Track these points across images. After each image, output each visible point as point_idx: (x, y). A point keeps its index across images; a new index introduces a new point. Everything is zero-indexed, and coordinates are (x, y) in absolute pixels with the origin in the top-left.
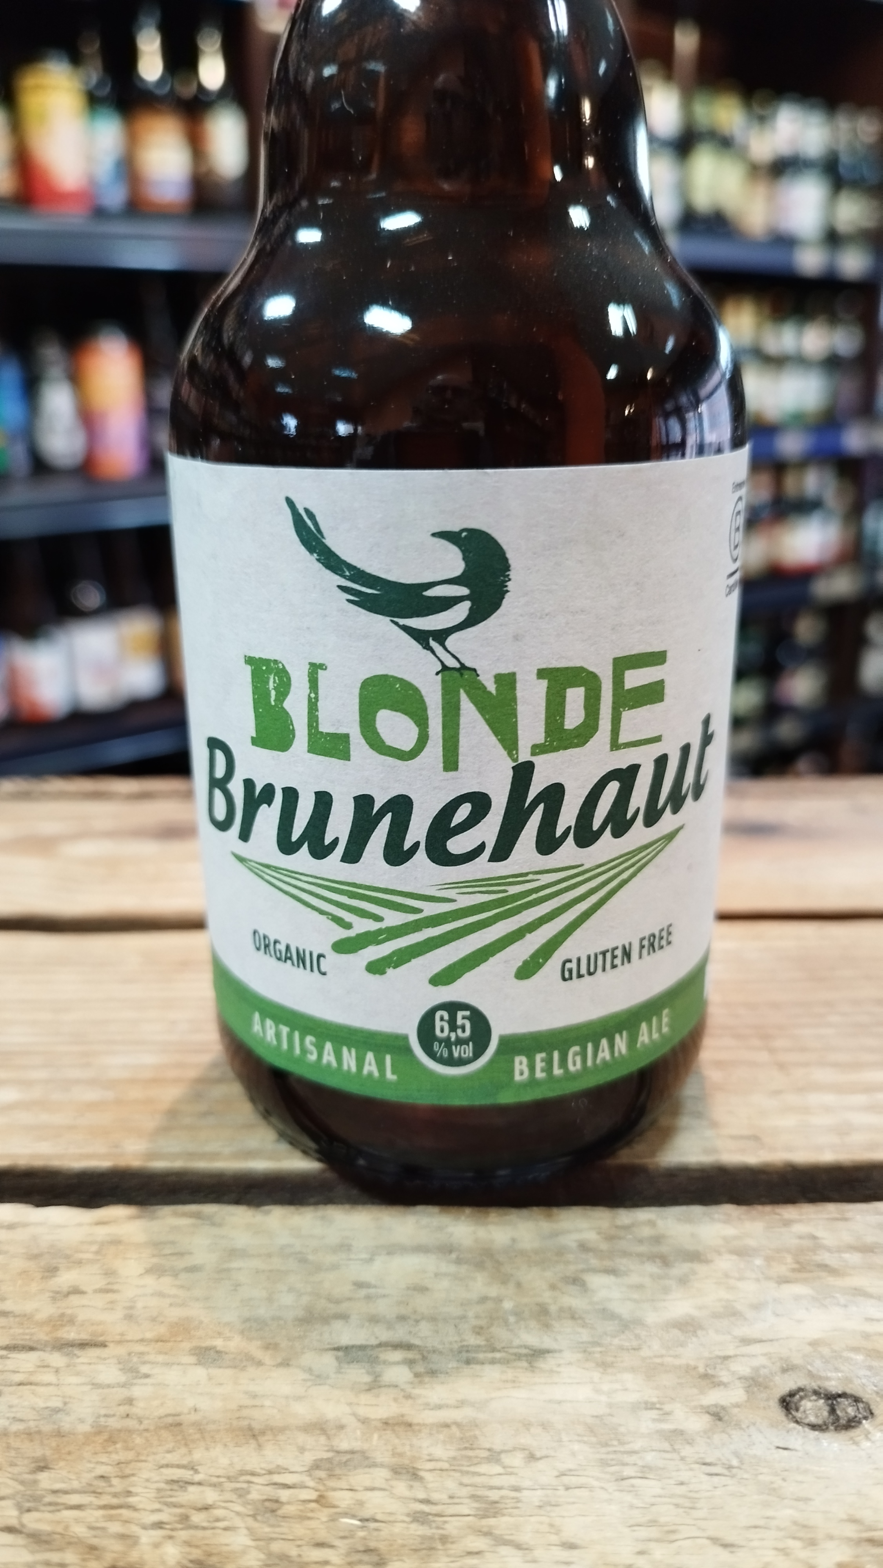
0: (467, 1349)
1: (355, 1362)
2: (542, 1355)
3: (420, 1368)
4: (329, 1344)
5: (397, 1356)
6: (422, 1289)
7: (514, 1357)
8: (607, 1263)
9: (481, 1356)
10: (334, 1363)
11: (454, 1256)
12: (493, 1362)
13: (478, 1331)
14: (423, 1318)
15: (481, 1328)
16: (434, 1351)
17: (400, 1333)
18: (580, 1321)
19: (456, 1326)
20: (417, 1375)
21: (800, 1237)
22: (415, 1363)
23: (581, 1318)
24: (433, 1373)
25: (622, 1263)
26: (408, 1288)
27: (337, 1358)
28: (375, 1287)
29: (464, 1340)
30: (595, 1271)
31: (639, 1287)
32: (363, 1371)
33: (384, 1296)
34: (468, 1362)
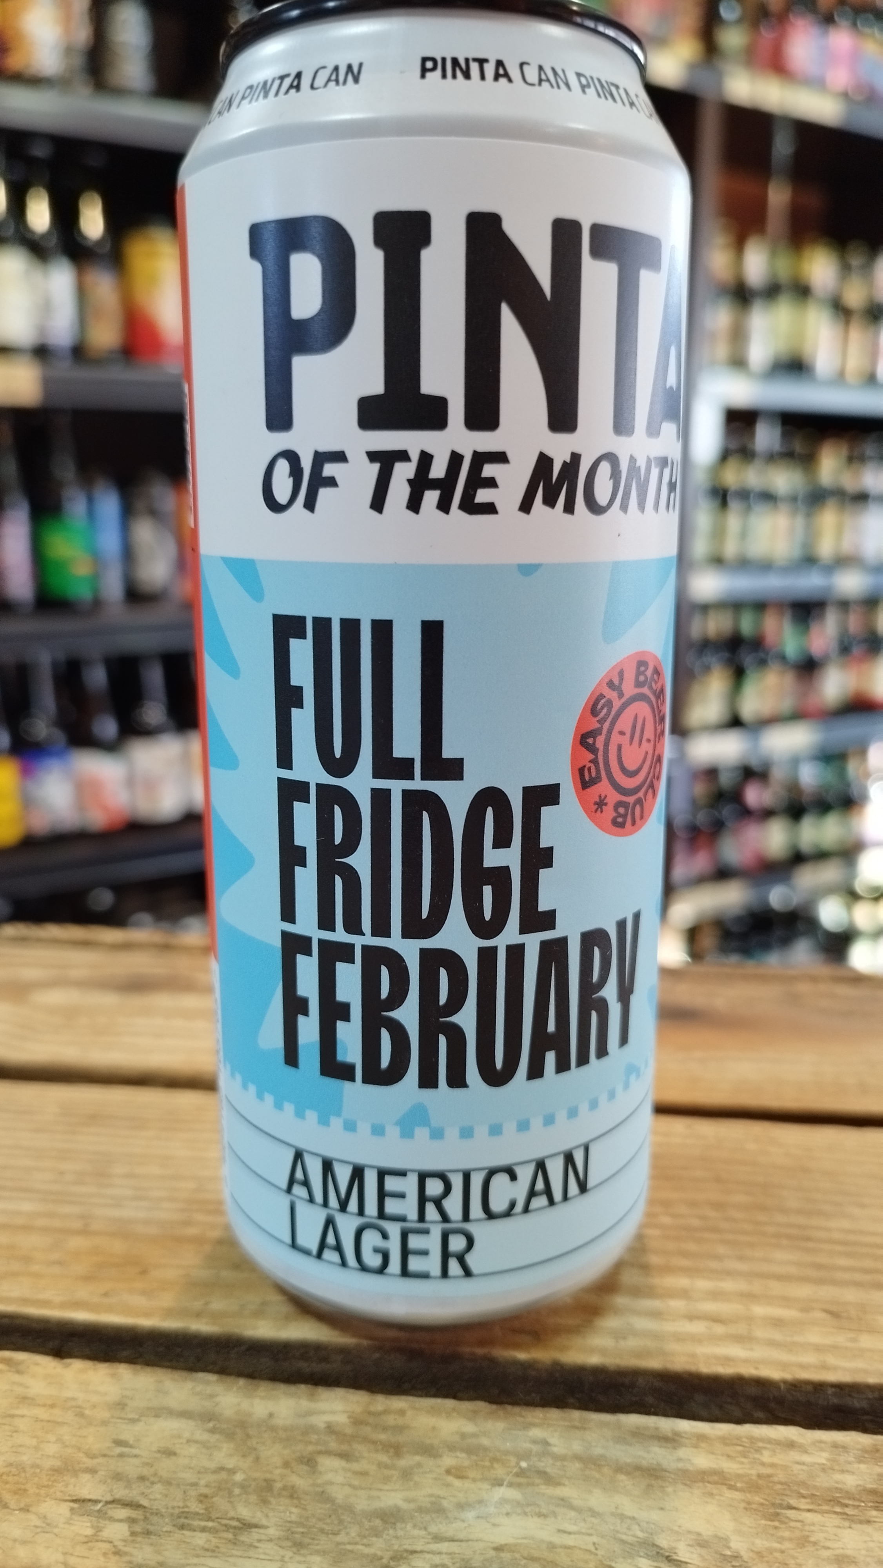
0: (186, 1515)
1: (86, 1515)
2: (248, 1530)
3: (138, 1528)
4: (70, 1495)
5: (123, 1513)
6: (169, 1453)
7: (224, 1528)
8: (344, 1447)
9: (196, 1523)
10: (67, 1513)
11: (211, 1425)
12: (203, 1530)
13: (203, 1498)
14: (160, 1481)
15: (206, 1496)
16: (157, 1514)
17: (133, 1494)
18: (295, 1501)
19: (184, 1492)
20: (133, 1534)
21: (535, 1442)
22: (136, 1522)
23: (298, 1498)
24: (148, 1533)
25: (360, 1448)
26: (159, 1451)
27: (72, 1509)
28: (131, 1447)
29: (187, 1507)
30: (329, 1453)
31: (364, 1474)
32: (89, 1524)
33: (135, 1456)
34: (182, 1527)
